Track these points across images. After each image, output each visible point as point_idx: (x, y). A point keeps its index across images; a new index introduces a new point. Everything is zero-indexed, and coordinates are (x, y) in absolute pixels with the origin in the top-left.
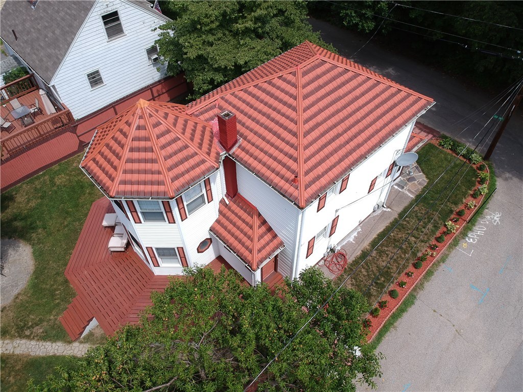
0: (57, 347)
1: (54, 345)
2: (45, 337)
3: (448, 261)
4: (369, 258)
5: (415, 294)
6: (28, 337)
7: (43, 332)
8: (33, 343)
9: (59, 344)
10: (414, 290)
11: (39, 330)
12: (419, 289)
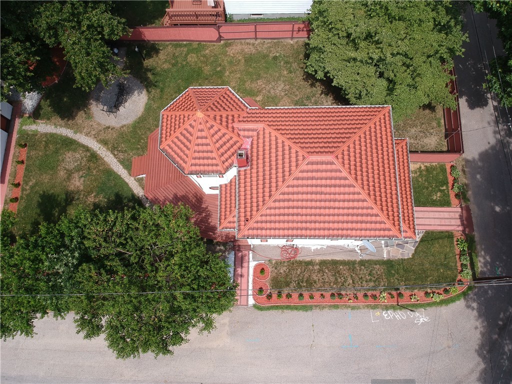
0: (124, 172)
1: (123, 170)
2: (122, 162)
3: (355, 311)
4: (311, 267)
5: (314, 308)
6: (115, 155)
7: (122, 158)
8: (115, 160)
9: (126, 171)
10: (316, 306)
11: (121, 156)
12: (320, 308)
